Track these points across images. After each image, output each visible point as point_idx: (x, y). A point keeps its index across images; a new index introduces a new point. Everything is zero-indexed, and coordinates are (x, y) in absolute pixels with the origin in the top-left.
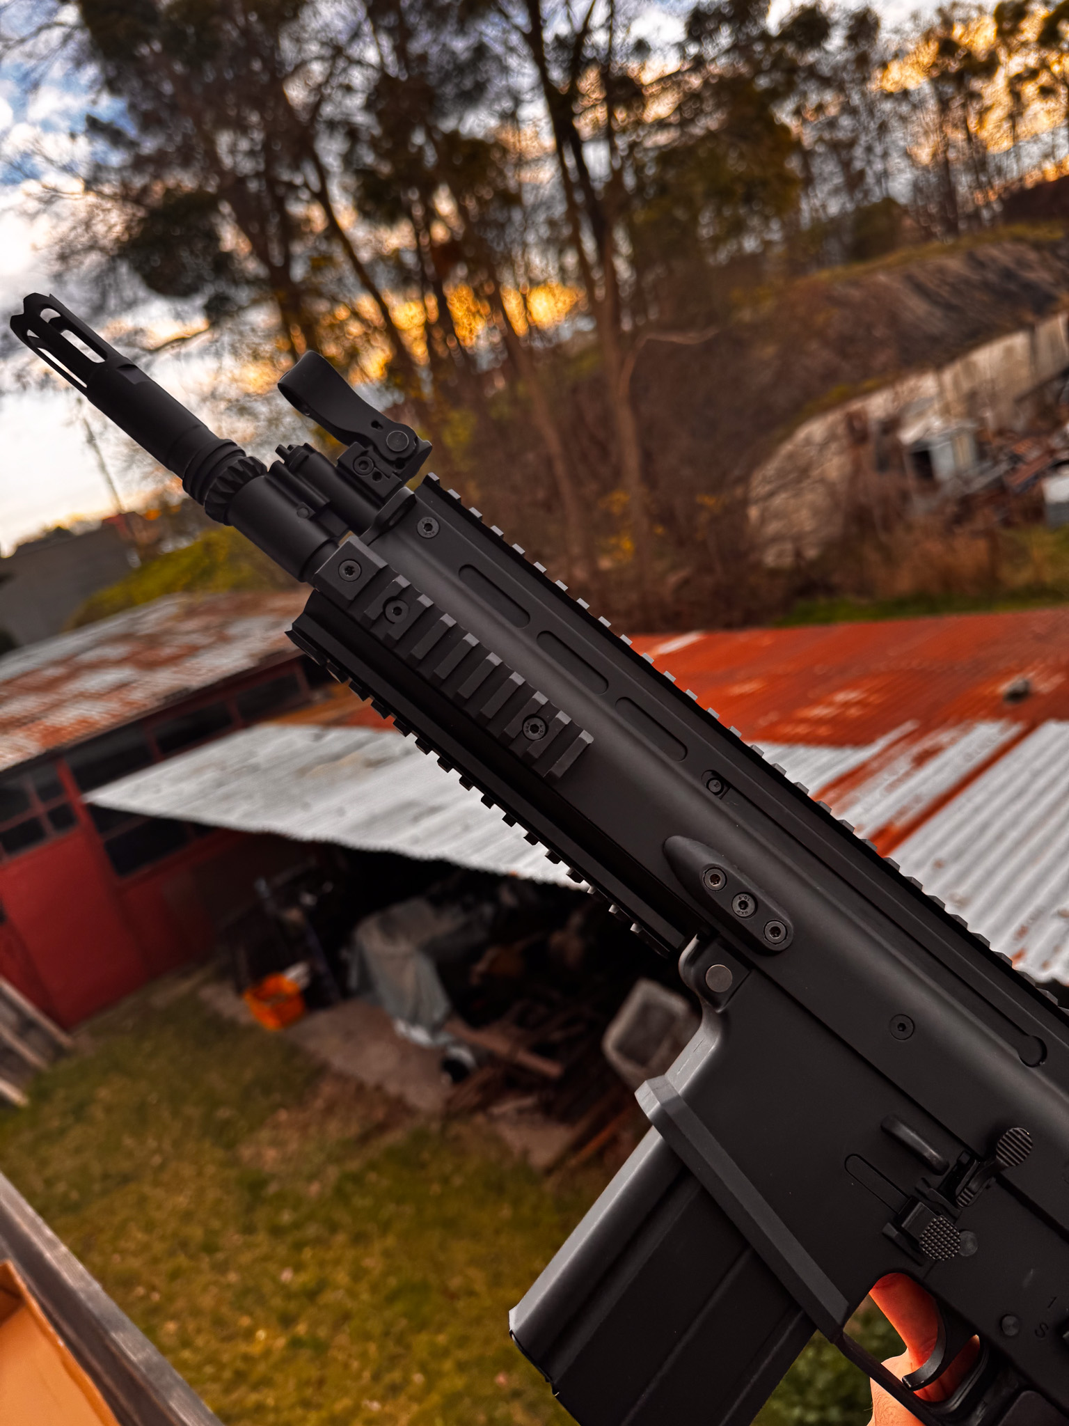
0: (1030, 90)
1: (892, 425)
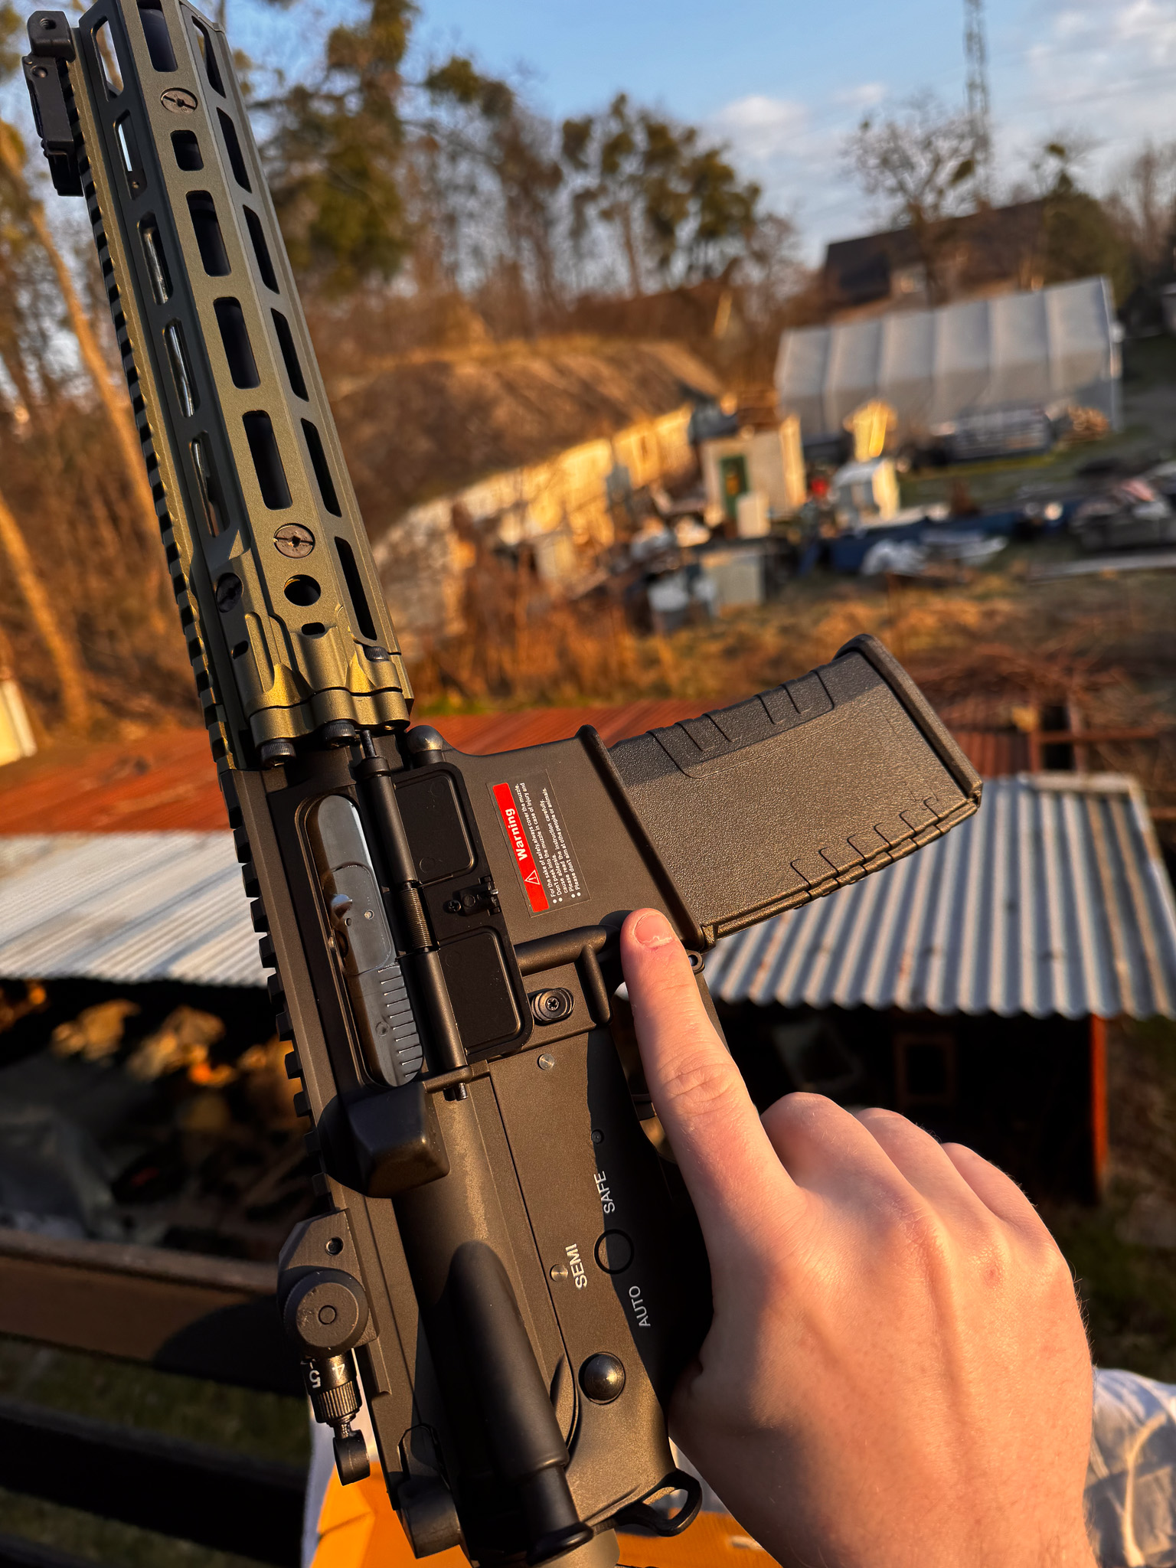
0: (592, 211)
1: (493, 523)
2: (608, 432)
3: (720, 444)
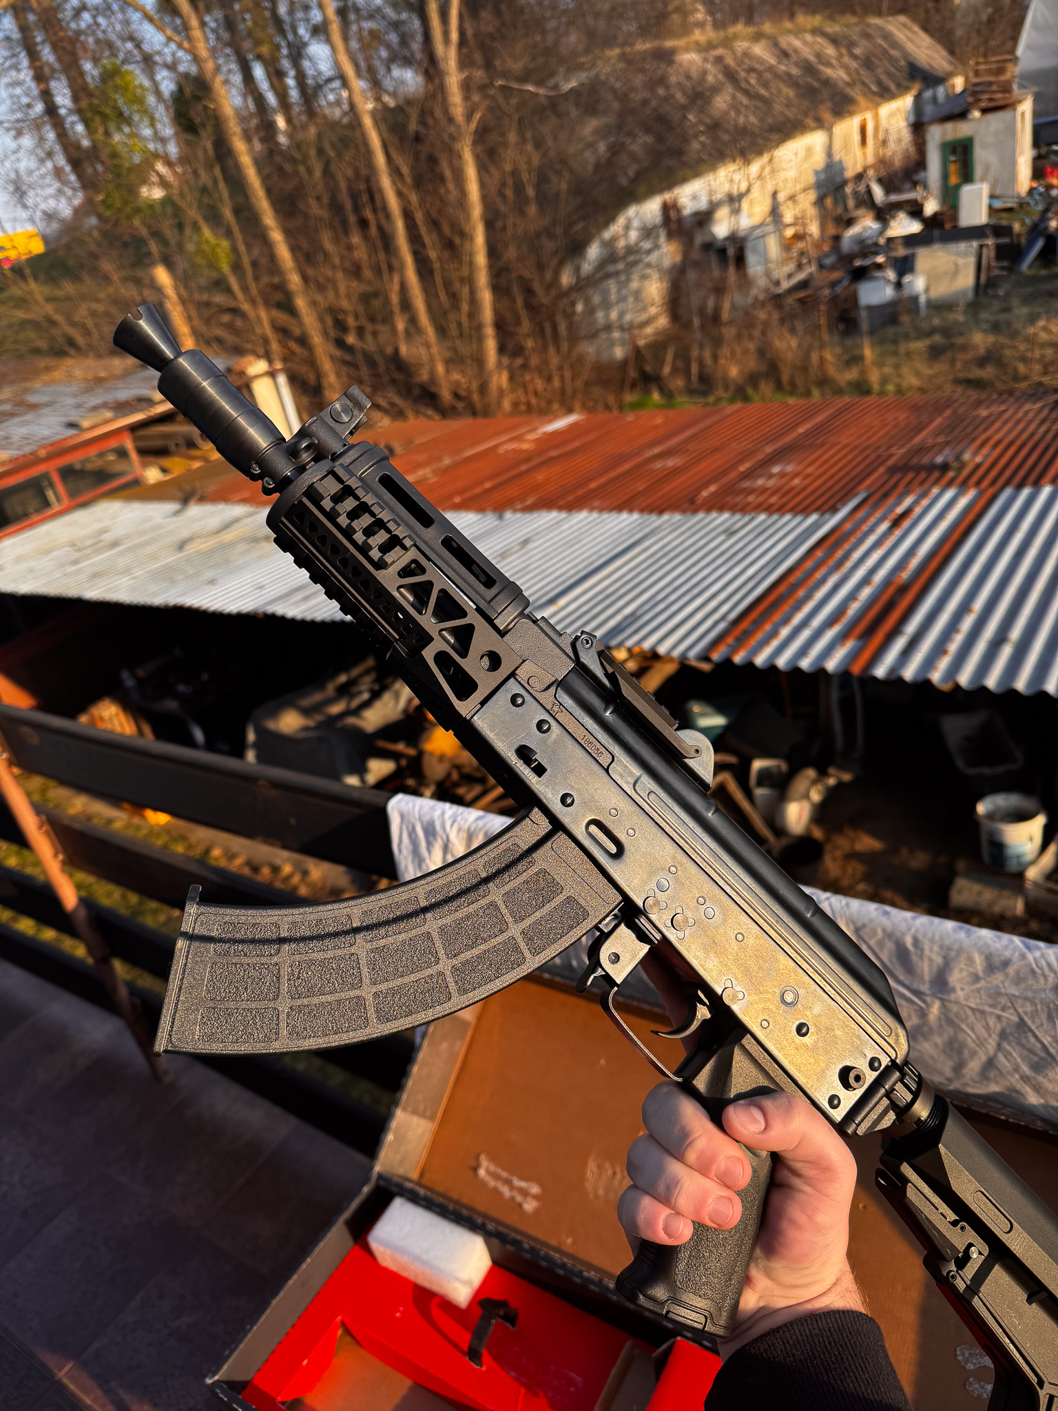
1: (704, 218)
2: (827, 116)
3: (949, 126)
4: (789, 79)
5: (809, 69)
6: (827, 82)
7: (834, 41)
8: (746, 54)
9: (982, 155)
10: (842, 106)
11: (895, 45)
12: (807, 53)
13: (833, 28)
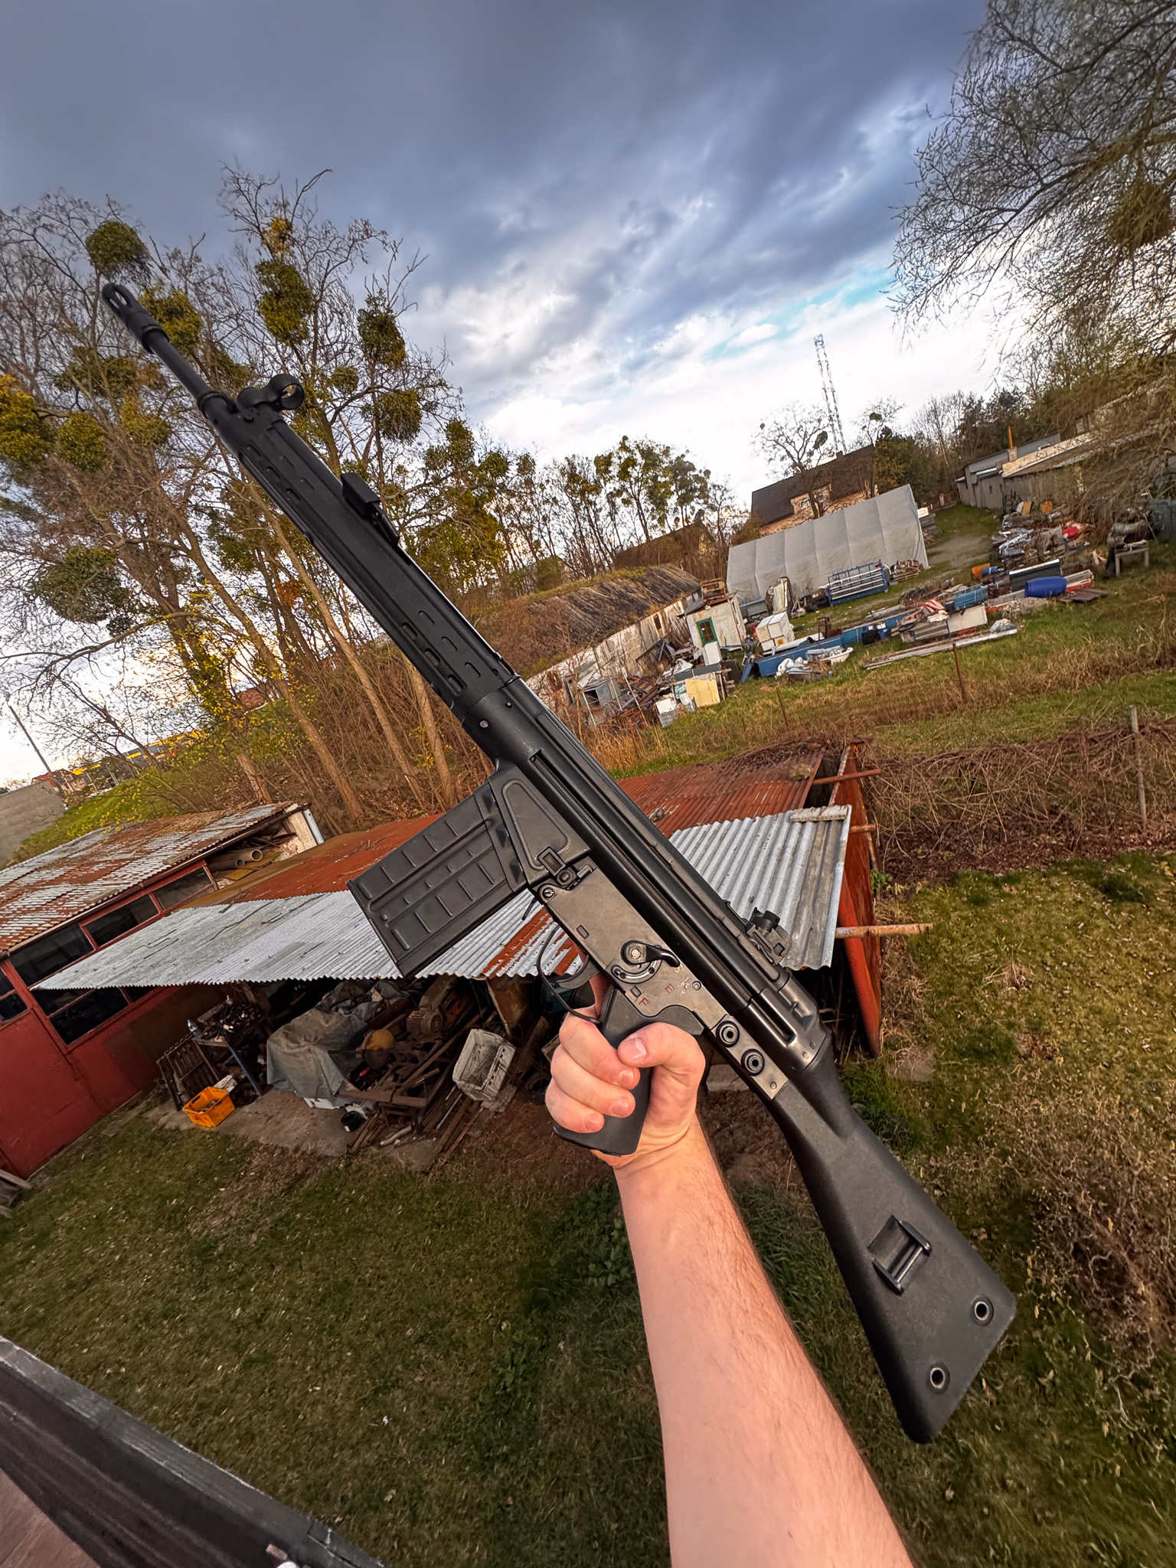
1: (573, 678)
2: (636, 617)
3: (697, 614)
4: (611, 602)
5: (621, 595)
6: (632, 601)
7: (633, 580)
8: (587, 593)
9: (717, 627)
10: (642, 611)
11: (667, 577)
12: (619, 588)
13: (630, 574)
